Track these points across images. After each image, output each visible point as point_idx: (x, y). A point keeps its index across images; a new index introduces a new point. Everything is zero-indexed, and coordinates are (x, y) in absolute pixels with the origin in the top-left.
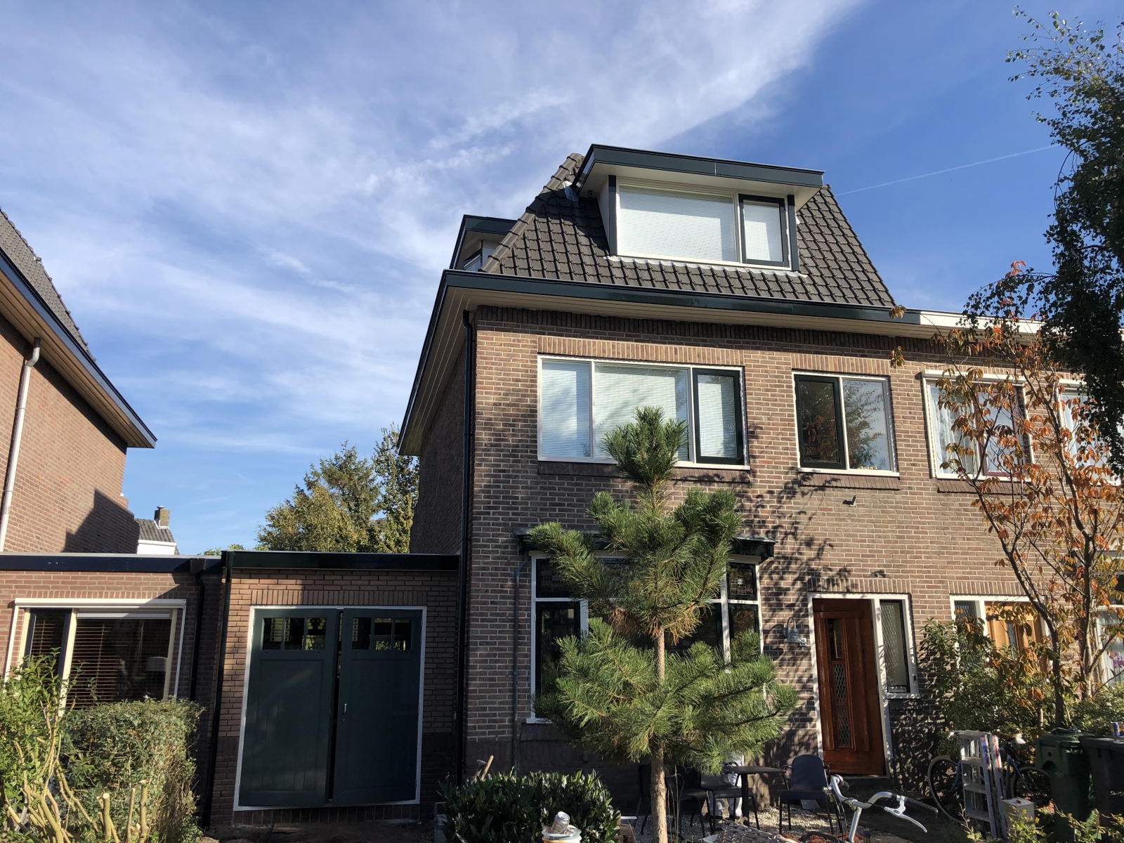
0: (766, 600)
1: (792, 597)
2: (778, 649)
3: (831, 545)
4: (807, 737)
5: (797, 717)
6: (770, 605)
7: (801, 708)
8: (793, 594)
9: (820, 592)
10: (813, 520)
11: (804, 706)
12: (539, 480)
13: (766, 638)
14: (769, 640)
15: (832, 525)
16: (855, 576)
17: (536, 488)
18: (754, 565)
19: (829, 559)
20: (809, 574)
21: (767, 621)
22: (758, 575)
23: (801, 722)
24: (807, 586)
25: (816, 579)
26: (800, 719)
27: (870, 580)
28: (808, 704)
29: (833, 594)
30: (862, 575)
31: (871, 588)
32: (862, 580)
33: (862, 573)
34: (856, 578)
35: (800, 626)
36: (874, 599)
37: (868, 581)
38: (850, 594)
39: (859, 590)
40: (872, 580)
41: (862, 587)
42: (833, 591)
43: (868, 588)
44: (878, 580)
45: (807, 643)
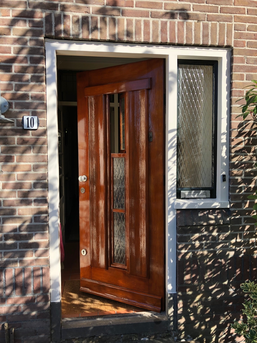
1: (12, 46)
7: (20, 228)
8: (14, 41)
9: (67, 40)
11: (27, 224)
16: (136, 14)
23: (20, 248)
24: (42, 27)
25: (62, 16)
26: (18, 244)
27: (162, 22)
28: (35, 221)
29: (95, 44)
30: (149, 12)
31: (164, 35)
32: (149, 21)
33: (150, 10)
34: (138, 18)
35: (25, 96)
36: (168, 55)
37: (160, 23)
38: (126, 46)
39: (141, 38)
40: (166, 23)
41: (147, 33)
42: (94, 38)
43: (157, 36)
44: (176, 23)
45: (38, 124)
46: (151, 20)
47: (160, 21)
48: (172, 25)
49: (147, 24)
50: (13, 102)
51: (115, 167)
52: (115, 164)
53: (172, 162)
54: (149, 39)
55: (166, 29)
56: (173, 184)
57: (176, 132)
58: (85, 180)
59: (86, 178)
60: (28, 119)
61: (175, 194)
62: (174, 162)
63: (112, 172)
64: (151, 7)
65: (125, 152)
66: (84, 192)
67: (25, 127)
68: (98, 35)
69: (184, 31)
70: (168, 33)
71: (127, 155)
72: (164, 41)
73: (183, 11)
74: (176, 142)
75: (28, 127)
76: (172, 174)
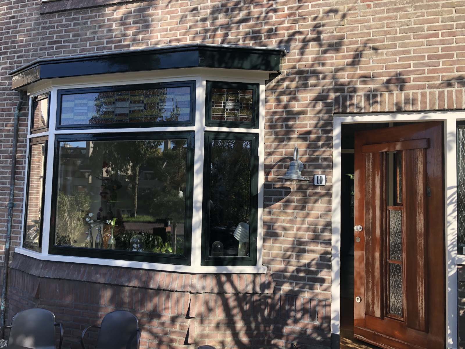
0: (272, 126)
1: (308, 123)
2: (282, 188)
3: (375, 49)
4: (314, 303)
5: (302, 274)
6: (276, 134)
7: (309, 265)
8: (311, 118)
9: (352, 114)
10: (349, 18)
11: (314, 262)
12: (41, 21)
13: (267, 174)
14: (271, 177)
15: (380, 19)
16: (413, 88)
17: (38, 29)
18: (258, 85)
19: (372, 68)
20: (336, 90)
21: (269, 154)
22: (262, 96)
23: (308, 281)
24: (332, 106)
25: (348, 97)
26: (306, 278)
27: (439, 92)
28: (321, 260)
29: (375, 115)
30: (426, 85)
31: (441, 103)
32: (426, 93)
33: (427, 83)
34: (414, 91)
35: (316, 159)
36: (446, 120)
37: (437, 93)
38: (404, 114)
39: (418, 108)
40: (443, 92)
41: (424, 102)
42: (375, 111)
43: (434, 104)
44: (454, 91)
45: (326, 181)
46: (428, 91)
47: (437, 91)
48: (450, 93)
49: (424, 95)
50: (307, 164)
51: (391, 219)
52: (391, 216)
53: (452, 217)
54: (426, 107)
55: (443, 97)
56: (454, 239)
57: (456, 189)
58: (360, 230)
59: (362, 228)
60: (318, 177)
61: (456, 248)
62: (455, 218)
63: (388, 224)
64: (428, 80)
65: (402, 206)
66: (359, 241)
67: (316, 183)
68: (378, 108)
69: (462, 98)
70: (446, 101)
71: (404, 208)
72: (442, 108)
73: (461, 81)
74: (456, 198)
75: (318, 183)
76: (453, 229)
